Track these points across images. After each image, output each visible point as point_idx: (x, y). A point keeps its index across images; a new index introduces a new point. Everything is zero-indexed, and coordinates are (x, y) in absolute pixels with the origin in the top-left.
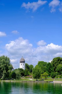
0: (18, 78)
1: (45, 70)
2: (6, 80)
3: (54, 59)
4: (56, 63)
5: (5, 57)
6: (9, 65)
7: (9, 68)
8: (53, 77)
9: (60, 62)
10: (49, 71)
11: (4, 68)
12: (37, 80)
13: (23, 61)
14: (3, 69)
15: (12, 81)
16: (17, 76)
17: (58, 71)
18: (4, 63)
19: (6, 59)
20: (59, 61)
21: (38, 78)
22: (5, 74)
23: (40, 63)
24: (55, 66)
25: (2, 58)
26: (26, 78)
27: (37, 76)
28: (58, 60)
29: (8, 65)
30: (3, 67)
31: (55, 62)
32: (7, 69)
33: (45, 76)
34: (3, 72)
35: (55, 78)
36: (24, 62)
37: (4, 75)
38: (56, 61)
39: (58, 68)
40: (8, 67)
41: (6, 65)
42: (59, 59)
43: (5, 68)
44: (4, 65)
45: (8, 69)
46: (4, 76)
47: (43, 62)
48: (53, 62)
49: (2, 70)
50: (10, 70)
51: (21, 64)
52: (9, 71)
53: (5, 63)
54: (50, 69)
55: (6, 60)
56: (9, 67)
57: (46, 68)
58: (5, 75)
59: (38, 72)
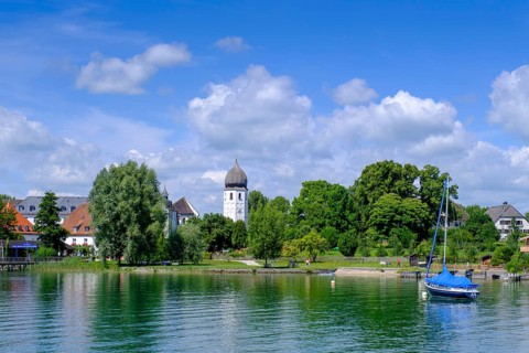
0: (191, 257)
1: (321, 222)
2: (140, 265)
3: (364, 172)
4: (372, 189)
5: (139, 166)
6: (154, 202)
7: (152, 215)
8: (350, 252)
9: (392, 184)
10: (338, 226)
11: (129, 216)
12: (266, 267)
13: (239, 182)
14: (128, 221)
15: (163, 271)
16: (187, 250)
17: (380, 226)
18: (130, 193)
19: (139, 175)
20: (388, 181)
21: (273, 257)
22: (135, 239)
23: (310, 188)
24: (371, 200)
25: (124, 173)
26: (232, 256)
27: (269, 250)
28: (385, 176)
29: (148, 202)
30: (127, 210)
31: (369, 185)
32: (144, 220)
33: (311, 249)
34: (128, 233)
35: (358, 254)
36: (243, 185)
37: (129, 244)
38: (372, 182)
39: (377, 211)
40: (149, 211)
41: (138, 200)
42: (389, 170)
43: (134, 215)
44: (130, 201)
45: (150, 221)
46: (129, 248)
47: (321, 185)
48: (363, 183)
49: (122, 225)
50: (157, 222)
51: (228, 193)
52: (153, 227)
53: (134, 194)
54: (344, 217)
55: (141, 181)
56: (153, 209)
57: (327, 210)
58: (133, 247)
59: (270, 232)
